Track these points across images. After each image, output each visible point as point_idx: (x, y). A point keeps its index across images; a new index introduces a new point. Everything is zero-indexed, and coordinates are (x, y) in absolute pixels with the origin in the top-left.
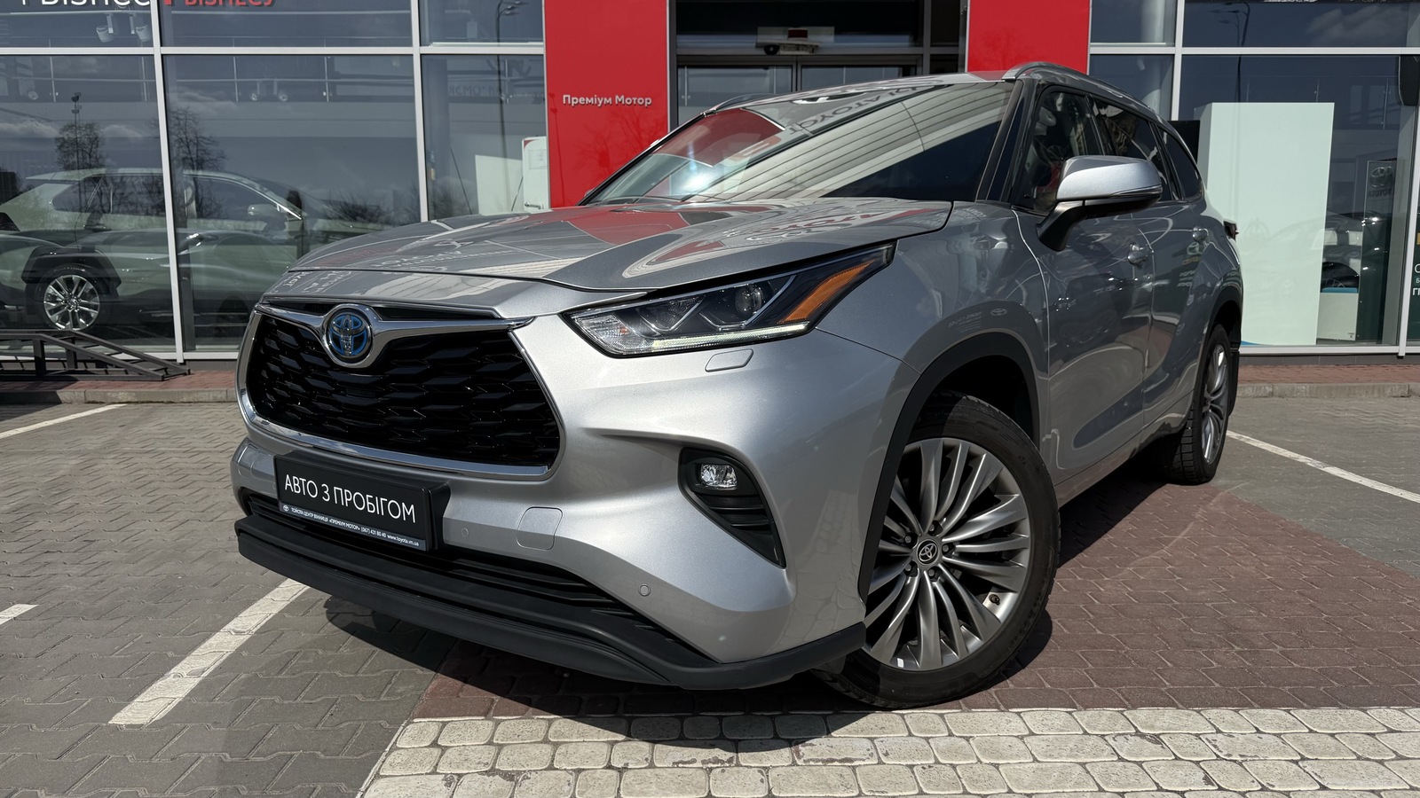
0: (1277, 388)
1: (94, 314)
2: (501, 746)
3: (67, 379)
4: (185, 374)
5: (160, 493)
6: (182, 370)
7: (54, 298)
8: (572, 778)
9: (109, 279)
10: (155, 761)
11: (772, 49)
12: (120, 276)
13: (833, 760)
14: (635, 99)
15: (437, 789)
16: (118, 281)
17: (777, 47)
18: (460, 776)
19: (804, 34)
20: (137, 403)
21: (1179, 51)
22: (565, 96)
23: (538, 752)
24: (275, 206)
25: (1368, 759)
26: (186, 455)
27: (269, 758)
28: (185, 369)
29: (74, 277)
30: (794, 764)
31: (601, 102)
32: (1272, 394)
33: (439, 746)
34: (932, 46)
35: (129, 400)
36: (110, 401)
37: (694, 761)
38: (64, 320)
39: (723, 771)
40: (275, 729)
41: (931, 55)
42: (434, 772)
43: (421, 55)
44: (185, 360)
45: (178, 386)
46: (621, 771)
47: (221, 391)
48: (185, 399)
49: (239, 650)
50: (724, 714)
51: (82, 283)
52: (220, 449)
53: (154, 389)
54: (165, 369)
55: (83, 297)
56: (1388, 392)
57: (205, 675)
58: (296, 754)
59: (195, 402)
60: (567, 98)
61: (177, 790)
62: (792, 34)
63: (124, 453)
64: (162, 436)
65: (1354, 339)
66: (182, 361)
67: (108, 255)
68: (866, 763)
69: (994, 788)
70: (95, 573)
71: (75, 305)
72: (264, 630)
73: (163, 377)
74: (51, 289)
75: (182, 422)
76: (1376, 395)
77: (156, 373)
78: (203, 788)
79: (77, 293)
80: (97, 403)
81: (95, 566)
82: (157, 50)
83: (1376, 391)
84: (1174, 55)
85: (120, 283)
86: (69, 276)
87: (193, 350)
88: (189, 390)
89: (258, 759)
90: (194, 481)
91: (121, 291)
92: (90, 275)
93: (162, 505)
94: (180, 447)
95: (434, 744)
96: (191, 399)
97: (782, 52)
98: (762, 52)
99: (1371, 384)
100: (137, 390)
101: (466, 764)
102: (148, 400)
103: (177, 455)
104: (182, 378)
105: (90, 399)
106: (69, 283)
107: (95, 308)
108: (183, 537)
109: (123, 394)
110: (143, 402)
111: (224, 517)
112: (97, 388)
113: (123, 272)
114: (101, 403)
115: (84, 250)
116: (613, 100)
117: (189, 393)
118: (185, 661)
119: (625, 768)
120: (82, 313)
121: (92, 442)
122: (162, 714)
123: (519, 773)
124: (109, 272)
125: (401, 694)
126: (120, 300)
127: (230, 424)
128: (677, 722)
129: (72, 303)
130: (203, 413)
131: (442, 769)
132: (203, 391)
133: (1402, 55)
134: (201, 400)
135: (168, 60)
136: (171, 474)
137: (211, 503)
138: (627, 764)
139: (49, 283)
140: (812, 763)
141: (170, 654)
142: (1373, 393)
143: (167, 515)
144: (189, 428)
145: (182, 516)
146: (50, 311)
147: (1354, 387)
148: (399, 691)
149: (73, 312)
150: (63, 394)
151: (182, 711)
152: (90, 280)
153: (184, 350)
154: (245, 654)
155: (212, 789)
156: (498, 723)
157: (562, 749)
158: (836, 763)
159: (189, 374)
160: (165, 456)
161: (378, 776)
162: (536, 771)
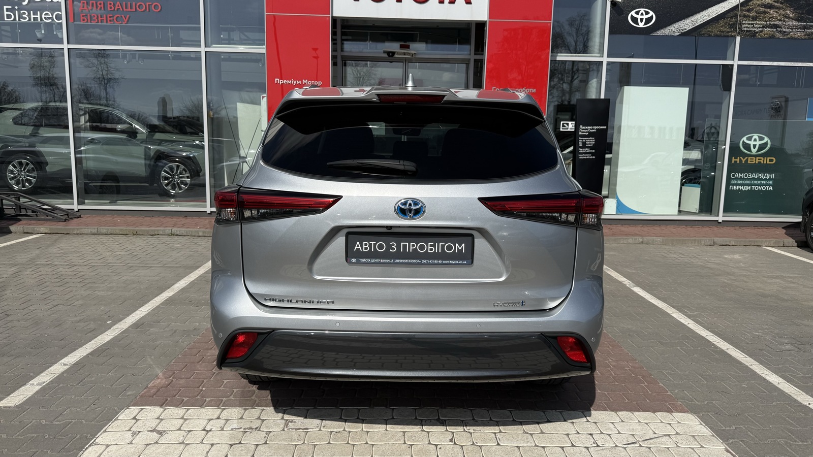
0: (645, 239)
1: (34, 180)
2: (162, 420)
3: (15, 219)
4: (78, 217)
5: (48, 289)
6: (76, 215)
7: (12, 172)
8: (185, 434)
9: (42, 163)
10: (13, 423)
11: (391, 54)
12: (48, 161)
13: (300, 429)
14: (313, 82)
15: (127, 437)
16: (47, 164)
17: (393, 53)
18: (139, 432)
19: (408, 47)
20: (50, 233)
21: (605, 60)
22: (276, 79)
23: (176, 422)
24: (132, 125)
25: (528, 433)
26: (67, 267)
27: (61, 423)
28: (78, 215)
29: (23, 161)
30: (283, 430)
31: (295, 83)
32: (642, 243)
33: (136, 419)
34: (475, 54)
35: (46, 232)
36: (36, 232)
37: (241, 428)
38: (17, 184)
39: (251, 433)
40: (68, 410)
41: (475, 59)
42: (129, 430)
43: (205, 52)
44: (79, 210)
45: (73, 225)
46: (208, 432)
47: (94, 229)
48: (75, 232)
49: (63, 373)
50: (265, 408)
51: (27, 164)
52: (85, 264)
53: (60, 226)
54: (68, 214)
55: (28, 171)
56: (703, 242)
57: (44, 384)
58: (74, 421)
59: (81, 234)
60: (277, 80)
61: (18, 436)
62: (402, 47)
63: (36, 265)
64: (58, 255)
65: (697, 212)
66: (77, 210)
67: (42, 149)
68: (314, 430)
69: (360, 441)
70: (7, 332)
71: (23, 176)
72: (77, 364)
73: (65, 220)
74: (11, 167)
75: (71, 246)
76: (696, 244)
77: (61, 217)
78: (30, 435)
79: (24, 170)
80: (29, 233)
81: (7, 328)
82: (65, 46)
83: (696, 242)
84: (602, 62)
85: (48, 164)
86: (21, 160)
87: (83, 203)
88: (78, 227)
89: (57, 423)
90: (67, 282)
91: (48, 168)
92: (32, 160)
93: (48, 296)
94: (65, 262)
95: (134, 418)
96: (78, 232)
97: (396, 56)
98: (386, 55)
99: (694, 238)
100: (50, 227)
101: (144, 427)
102: (56, 232)
103: (63, 267)
104: (76, 220)
105: (26, 231)
106: (21, 164)
107: (34, 177)
108: (53, 314)
109: (43, 229)
110: (53, 233)
111: (76, 303)
112: (30, 225)
113: (49, 159)
114: (31, 234)
115: (29, 146)
116: (302, 82)
117: (78, 229)
118: (37, 378)
119: (210, 431)
120: (27, 180)
121: (22, 258)
122: (21, 402)
123: (164, 431)
124: (42, 159)
125: (128, 396)
126: (48, 174)
127: (95, 248)
128: (243, 411)
129: (22, 175)
130: (83, 241)
131: (133, 429)
132: (86, 228)
133: (722, 65)
134: (84, 233)
135: (71, 51)
136: (57, 278)
137: (72, 295)
138: (212, 429)
139: (10, 164)
140: (290, 430)
141: (31, 374)
142: (695, 243)
143: (50, 301)
144: (73, 250)
145: (56, 303)
146: (10, 179)
147: (685, 240)
148: (128, 394)
149: (22, 179)
150: (12, 228)
151: (30, 401)
152: (32, 162)
153: (78, 204)
154: (65, 375)
155: (33, 435)
156: (165, 409)
157: (187, 422)
158: (301, 430)
159: (80, 217)
160: (56, 267)
161: (105, 431)
162: (172, 431)
